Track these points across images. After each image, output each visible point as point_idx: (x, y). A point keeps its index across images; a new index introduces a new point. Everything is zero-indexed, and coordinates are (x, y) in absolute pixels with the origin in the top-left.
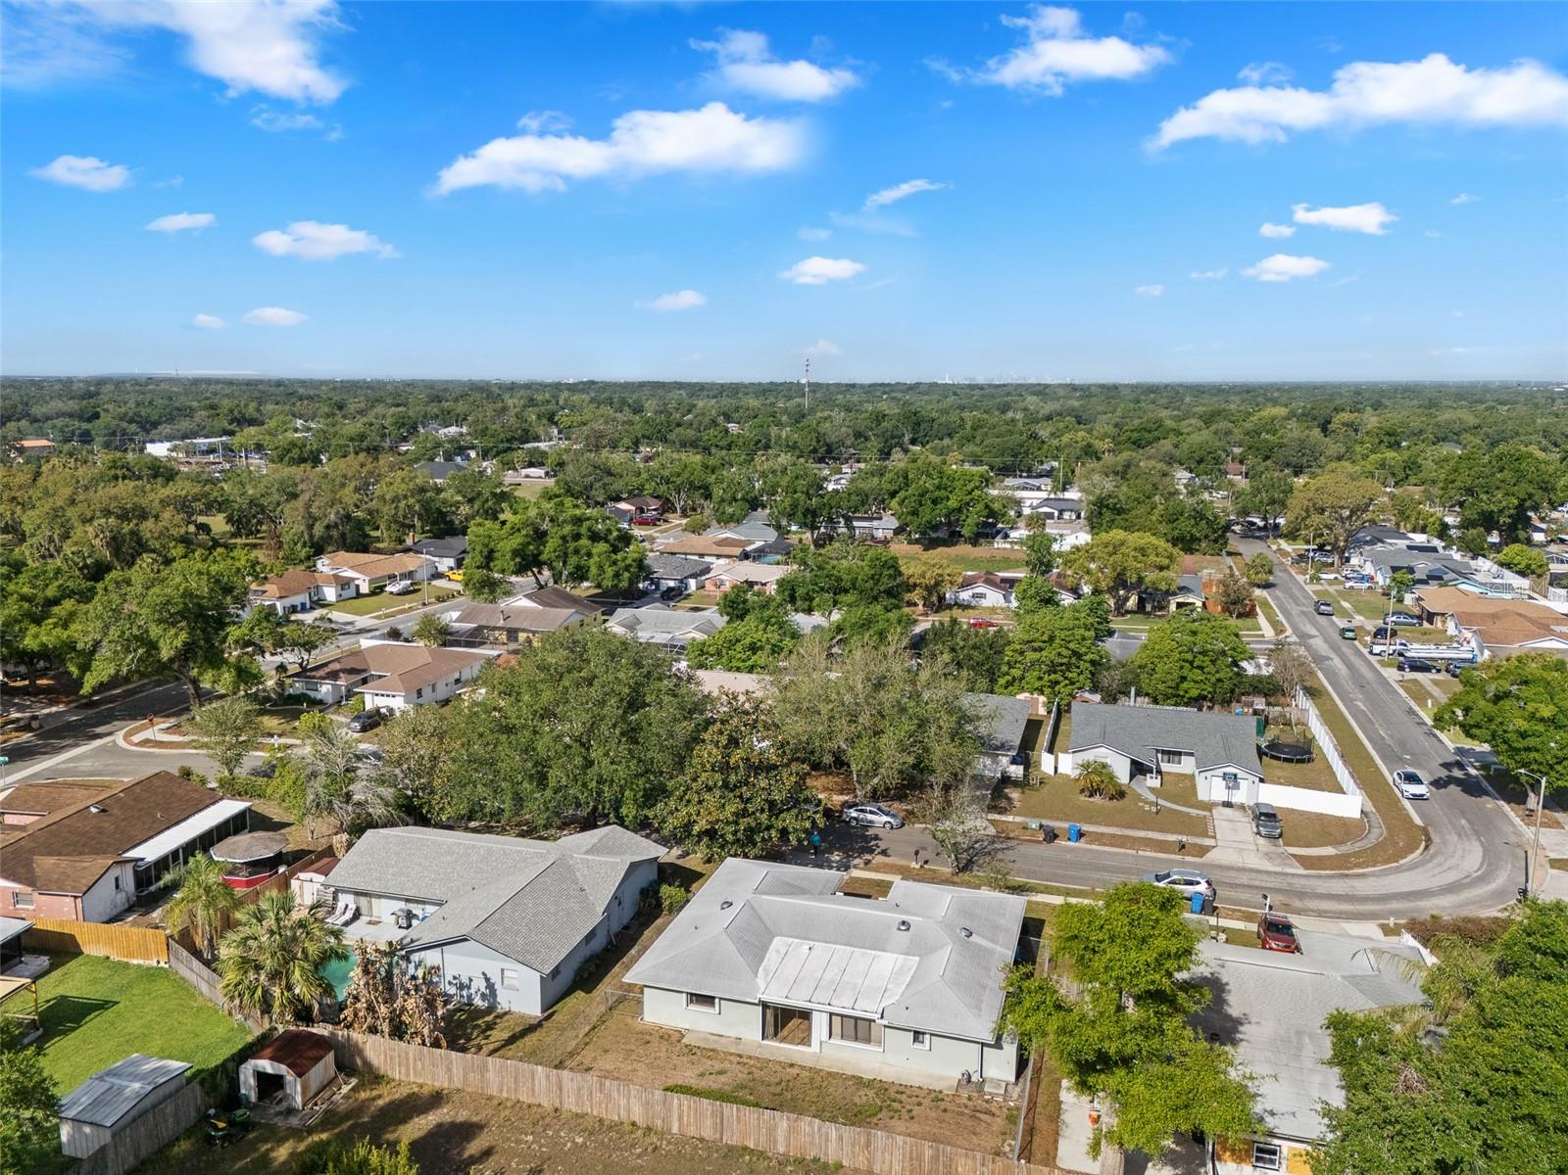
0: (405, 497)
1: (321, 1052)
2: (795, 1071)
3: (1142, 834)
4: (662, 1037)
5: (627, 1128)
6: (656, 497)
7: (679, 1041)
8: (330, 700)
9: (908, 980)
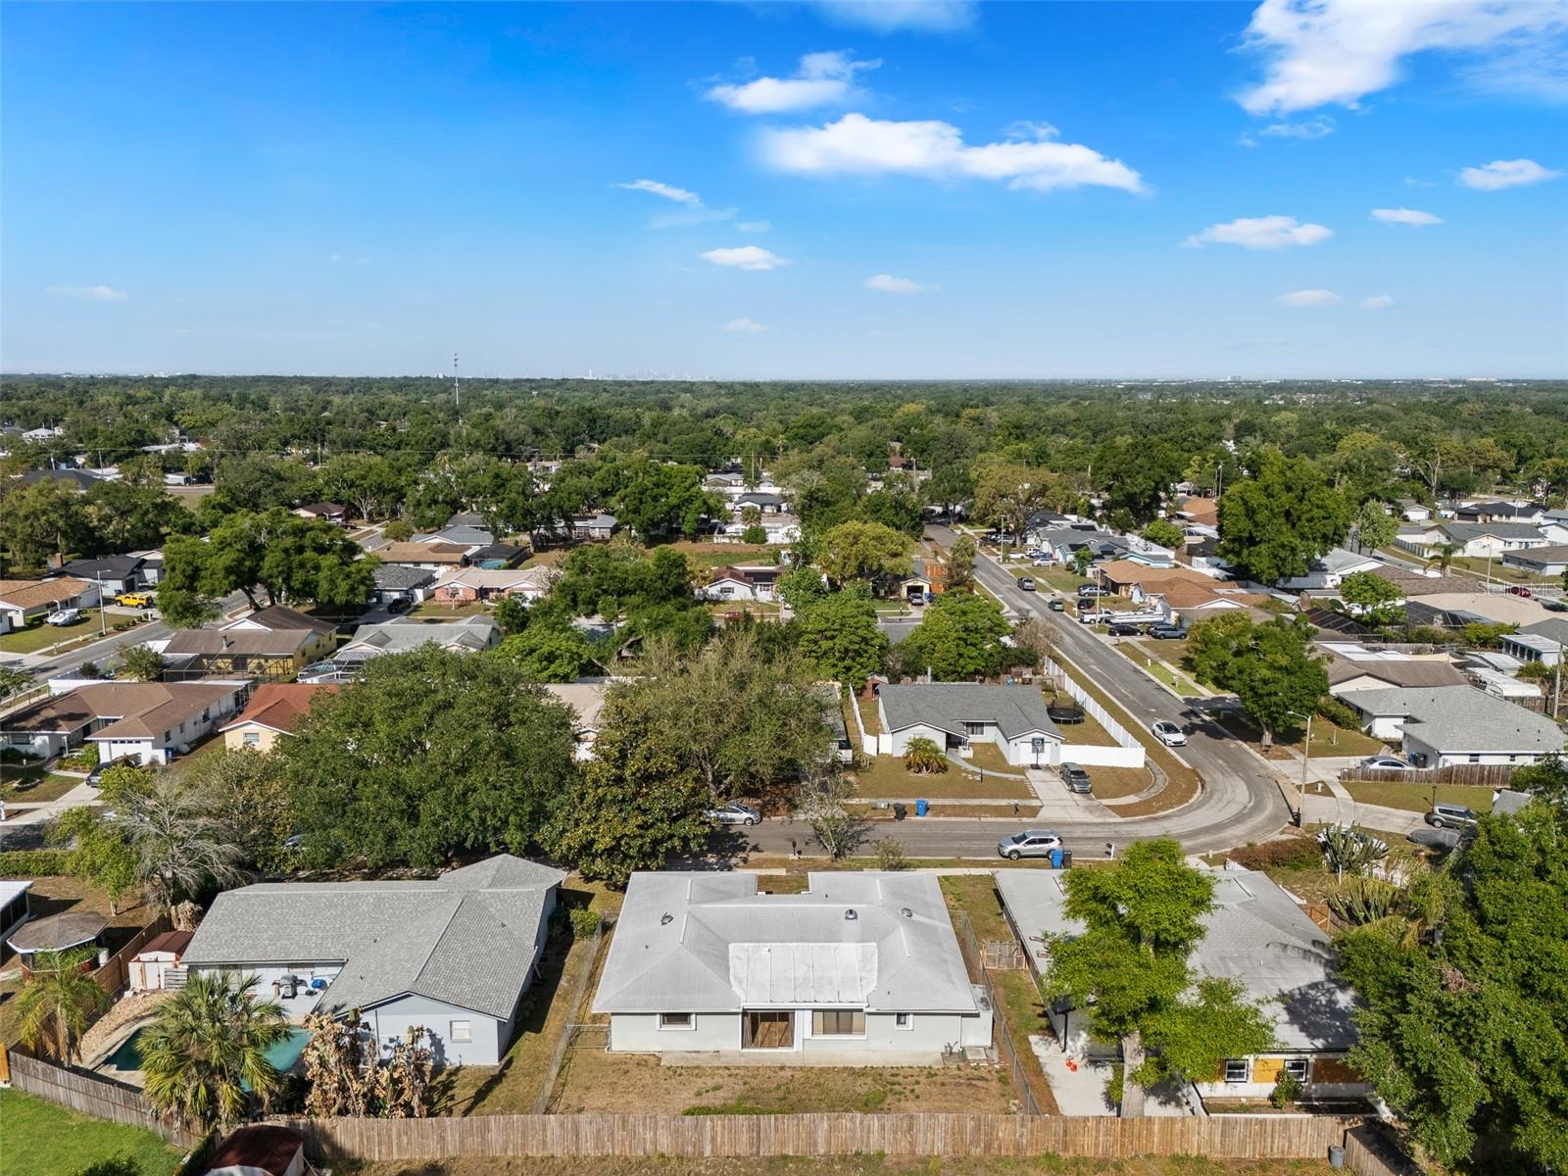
0: (44, 512)
1: (292, 1146)
2: (788, 1073)
3: (976, 802)
4: (638, 1064)
5: (655, 1160)
6: (336, 503)
7: (658, 1065)
8: (47, 753)
9: (876, 965)
